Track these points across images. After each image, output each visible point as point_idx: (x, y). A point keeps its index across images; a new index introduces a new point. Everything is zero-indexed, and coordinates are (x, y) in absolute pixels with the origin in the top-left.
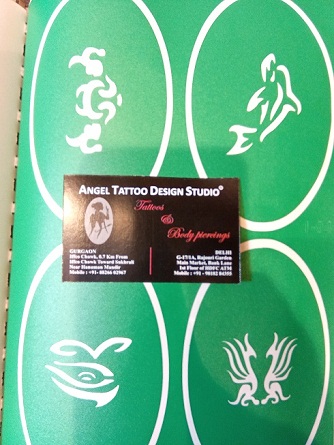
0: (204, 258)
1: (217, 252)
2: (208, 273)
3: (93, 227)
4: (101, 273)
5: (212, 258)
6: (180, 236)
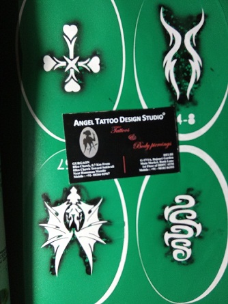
0: (157, 159)
1: (165, 155)
2: (160, 168)
3: (86, 146)
4: (94, 175)
5: (162, 159)
6: (141, 147)
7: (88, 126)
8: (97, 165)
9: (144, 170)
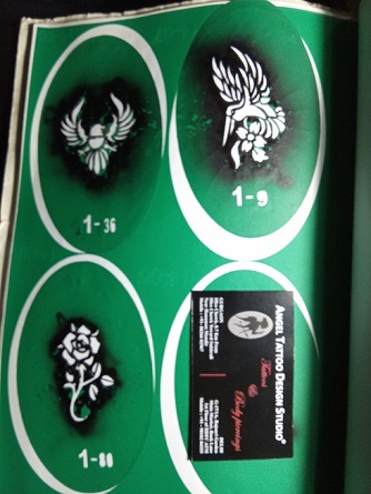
0: (216, 427)
1: (222, 439)
2: (201, 430)
3: (245, 320)
4: (201, 328)
5: (216, 434)
6: (237, 403)
7: (274, 326)
8: (216, 334)
9: (201, 405)
